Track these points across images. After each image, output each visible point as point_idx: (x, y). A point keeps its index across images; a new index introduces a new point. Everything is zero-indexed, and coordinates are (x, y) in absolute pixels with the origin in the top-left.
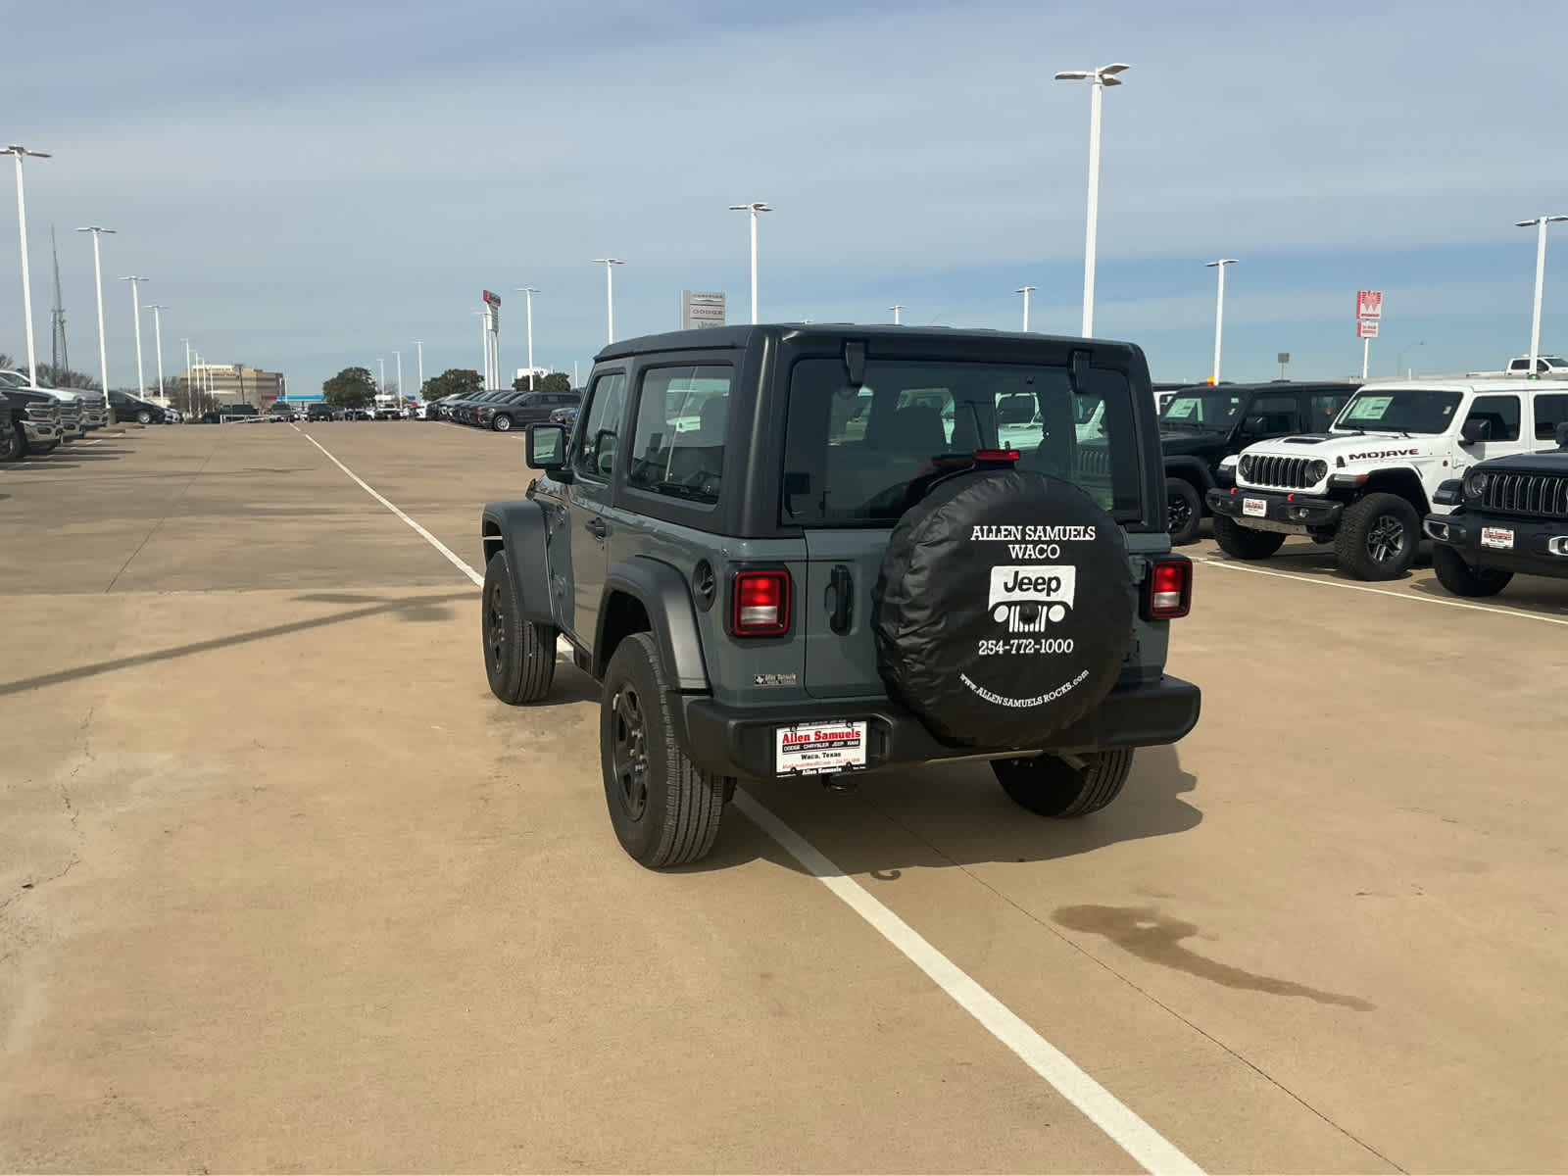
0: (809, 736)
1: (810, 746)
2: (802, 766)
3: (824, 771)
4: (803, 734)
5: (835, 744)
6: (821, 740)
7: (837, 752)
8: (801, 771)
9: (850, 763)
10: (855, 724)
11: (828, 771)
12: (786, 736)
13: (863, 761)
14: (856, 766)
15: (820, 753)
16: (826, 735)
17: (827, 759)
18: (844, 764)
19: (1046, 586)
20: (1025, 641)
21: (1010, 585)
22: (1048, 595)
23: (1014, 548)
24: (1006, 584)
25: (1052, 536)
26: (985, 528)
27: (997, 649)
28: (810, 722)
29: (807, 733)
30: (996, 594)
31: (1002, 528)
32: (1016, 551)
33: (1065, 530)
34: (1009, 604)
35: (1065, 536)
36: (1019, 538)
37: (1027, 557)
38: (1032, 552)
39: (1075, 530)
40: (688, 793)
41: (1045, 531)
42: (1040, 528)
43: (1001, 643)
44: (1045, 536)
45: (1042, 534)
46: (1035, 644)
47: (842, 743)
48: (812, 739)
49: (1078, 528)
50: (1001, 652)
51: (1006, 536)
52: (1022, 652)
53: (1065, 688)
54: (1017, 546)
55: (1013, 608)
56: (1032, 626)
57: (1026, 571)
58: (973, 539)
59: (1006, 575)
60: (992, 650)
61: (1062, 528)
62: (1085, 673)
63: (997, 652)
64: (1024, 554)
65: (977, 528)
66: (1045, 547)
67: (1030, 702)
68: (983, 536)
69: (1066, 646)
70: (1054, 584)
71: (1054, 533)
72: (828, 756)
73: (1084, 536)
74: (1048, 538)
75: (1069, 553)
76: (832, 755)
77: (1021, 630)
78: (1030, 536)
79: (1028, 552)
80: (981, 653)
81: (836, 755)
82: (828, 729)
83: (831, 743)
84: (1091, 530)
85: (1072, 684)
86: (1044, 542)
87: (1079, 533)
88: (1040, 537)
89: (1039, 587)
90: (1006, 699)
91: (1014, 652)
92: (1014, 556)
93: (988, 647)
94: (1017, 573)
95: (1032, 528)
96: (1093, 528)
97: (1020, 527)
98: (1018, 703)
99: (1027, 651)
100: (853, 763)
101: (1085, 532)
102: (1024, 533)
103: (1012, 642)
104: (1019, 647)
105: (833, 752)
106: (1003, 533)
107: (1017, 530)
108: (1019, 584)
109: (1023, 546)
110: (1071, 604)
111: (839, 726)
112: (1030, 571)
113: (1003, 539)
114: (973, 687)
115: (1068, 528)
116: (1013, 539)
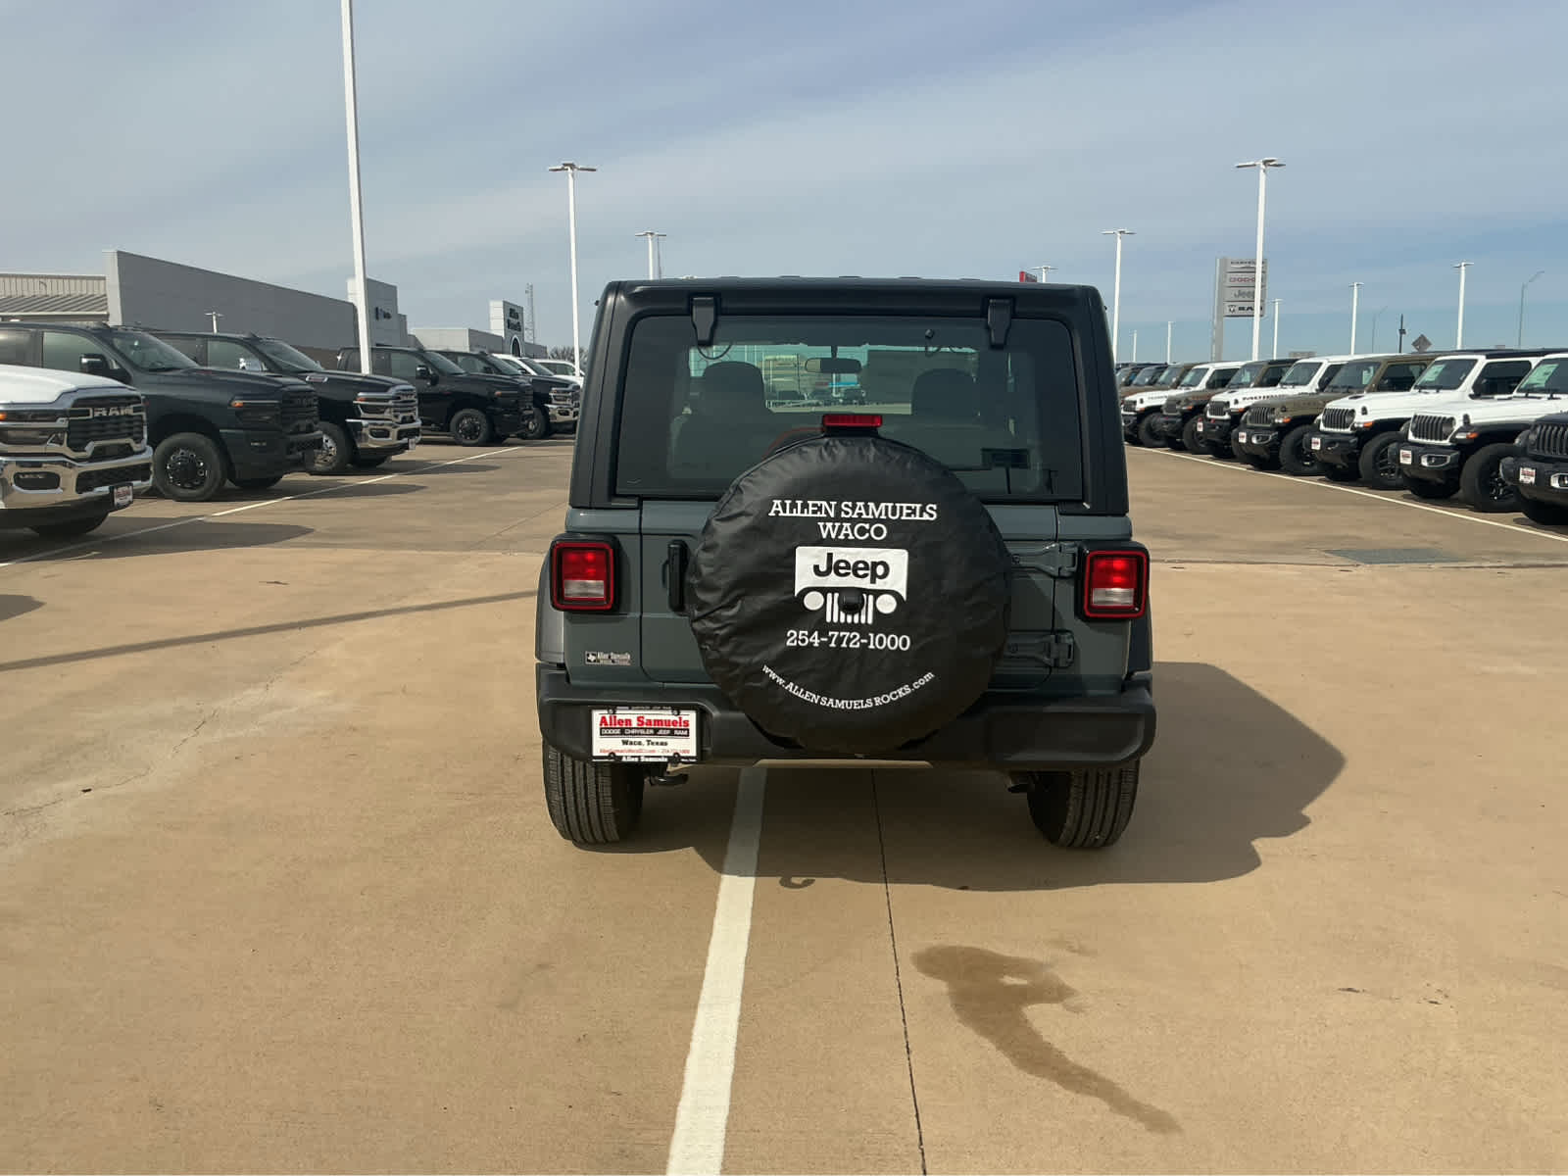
0: (630, 721)
1: (633, 732)
2: (622, 751)
3: (647, 760)
4: (624, 717)
5: (660, 732)
6: (645, 726)
7: (663, 740)
8: (621, 757)
9: (677, 753)
10: (683, 712)
11: (651, 760)
12: (604, 718)
13: (693, 753)
14: (684, 757)
15: (643, 740)
16: (650, 721)
17: (651, 747)
18: (671, 754)
19: (869, 572)
20: (848, 634)
21: (822, 568)
22: (873, 581)
23: (825, 527)
24: (816, 568)
25: (877, 515)
26: (788, 502)
27: (811, 640)
28: (630, 706)
29: (628, 717)
30: (804, 578)
31: (810, 503)
32: (827, 530)
33: (894, 508)
34: (824, 591)
35: (894, 514)
36: (832, 515)
37: (842, 537)
38: (849, 532)
39: (908, 508)
40: (570, 770)
41: (867, 507)
42: (860, 504)
43: (816, 634)
44: (868, 514)
45: (863, 511)
46: (861, 638)
47: (668, 732)
48: (635, 724)
49: (913, 505)
50: (816, 645)
51: (814, 512)
52: (844, 645)
53: (903, 691)
54: (829, 525)
55: (829, 595)
56: (856, 617)
57: (840, 553)
58: (772, 514)
59: (817, 556)
60: (803, 641)
61: (890, 505)
62: (929, 676)
63: (811, 644)
64: (838, 534)
65: (777, 502)
66: (867, 526)
67: (856, 704)
68: (785, 512)
69: (900, 642)
70: (880, 570)
71: (881, 510)
72: (652, 744)
73: (921, 516)
74: (870, 516)
75: (899, 535)
76: (657, 743)
77: (842, 620)
78: (847, 513)
79: (844, 532)
80: (788, 643)
81: (662, 744)
82: (651, 715)
83: (656, 731)
84: (931, 508)
85: (911, 687)
86: (866, 521)
87: (914, 512)
88: (860, 514)
89: (861, 573)
90: (824, 699)
91: (833, 645)
92: (824, 535)
93: (795, 638)
94: (830, 556)
95: (850, 504)
96: (935, 507)
97: (833, 503)
98: (841, 704)
99: (851, 646)
100: (682, 755)
101: (923, 510)
102: (838, 510)
103: (830, 633)
104: (840, 640)
105: (660, 740)
106: (811, 508)
107: (830, 506)
108: (834, 567)
109: (837, 524)
110: (904, 595)
111: (662, 712)
112: (846, 554)
113: (810, 515)
114: (781, 681)
115: (898, 505)
116: (824, 515)
